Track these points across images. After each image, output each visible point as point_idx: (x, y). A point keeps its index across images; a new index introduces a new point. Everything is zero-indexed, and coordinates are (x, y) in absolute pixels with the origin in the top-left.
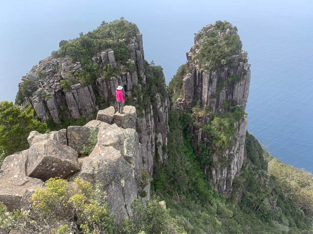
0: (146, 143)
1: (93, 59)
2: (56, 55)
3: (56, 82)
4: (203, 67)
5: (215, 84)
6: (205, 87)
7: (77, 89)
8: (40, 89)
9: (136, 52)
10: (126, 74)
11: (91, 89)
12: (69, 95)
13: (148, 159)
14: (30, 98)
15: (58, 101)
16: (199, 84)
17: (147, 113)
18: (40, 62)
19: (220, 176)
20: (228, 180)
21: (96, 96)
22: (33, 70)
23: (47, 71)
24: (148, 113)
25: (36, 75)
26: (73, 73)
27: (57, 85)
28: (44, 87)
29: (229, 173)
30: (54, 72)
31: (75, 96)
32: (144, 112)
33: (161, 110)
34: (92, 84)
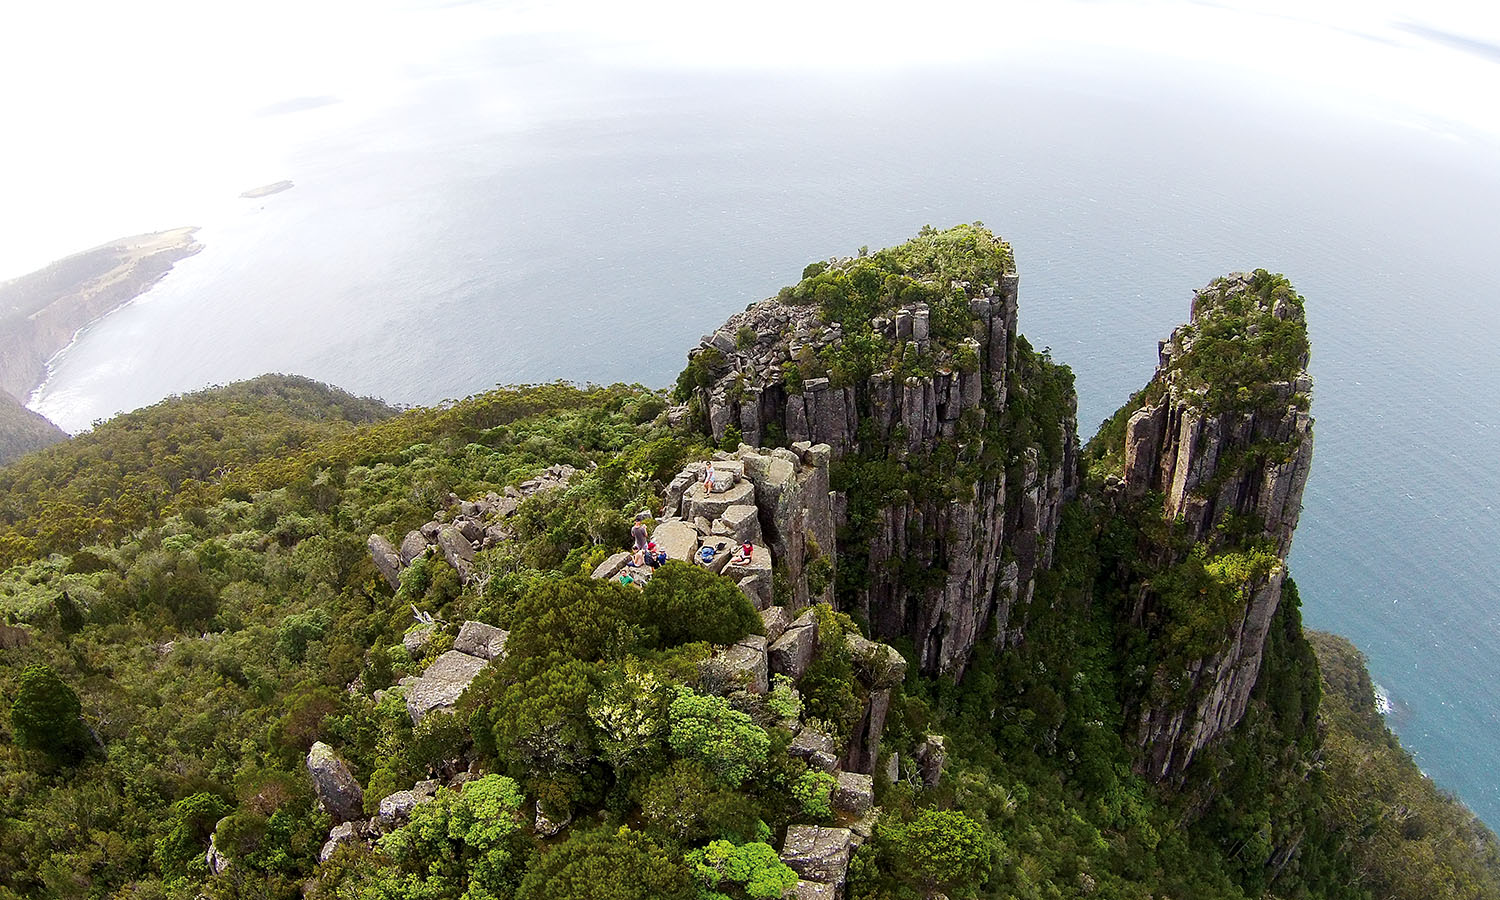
0: (964, 577)
1: (876, 321)
2: (788, 298)
3: (774, 364)
4: (1189, 396)
5: (1210, 454)
6: (1184, 456)
7: (819, 390)
8: (734, 374)
9: (991, 322)
10: (951, 375)
11: (852, 400)
12: (795, 402)
13: (959, 624)
14: (708, 390)
15: (767, 410)
16: (1169, 444)
17: (985, 494)
18: (749, 308)
19: (1158, 731)
20: (1180, 750)
21: (860, 417)
22: (730, 326)
23: (761, 332)
24: (988, 493)
25: (732, 339)
26: (818, 350)
27: (775, 372)
28: (743, 370)
29: (1188, 729)
30: (774, 338)
31: (810, 406)
32: (975, 488)
33: (1034, 495)
34: (857, 386)
